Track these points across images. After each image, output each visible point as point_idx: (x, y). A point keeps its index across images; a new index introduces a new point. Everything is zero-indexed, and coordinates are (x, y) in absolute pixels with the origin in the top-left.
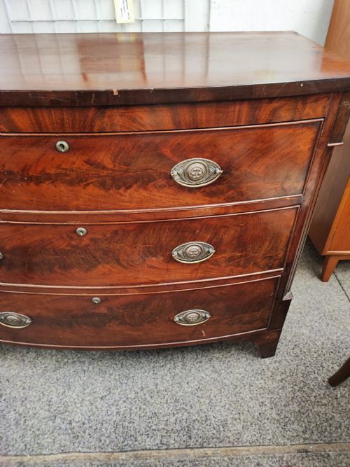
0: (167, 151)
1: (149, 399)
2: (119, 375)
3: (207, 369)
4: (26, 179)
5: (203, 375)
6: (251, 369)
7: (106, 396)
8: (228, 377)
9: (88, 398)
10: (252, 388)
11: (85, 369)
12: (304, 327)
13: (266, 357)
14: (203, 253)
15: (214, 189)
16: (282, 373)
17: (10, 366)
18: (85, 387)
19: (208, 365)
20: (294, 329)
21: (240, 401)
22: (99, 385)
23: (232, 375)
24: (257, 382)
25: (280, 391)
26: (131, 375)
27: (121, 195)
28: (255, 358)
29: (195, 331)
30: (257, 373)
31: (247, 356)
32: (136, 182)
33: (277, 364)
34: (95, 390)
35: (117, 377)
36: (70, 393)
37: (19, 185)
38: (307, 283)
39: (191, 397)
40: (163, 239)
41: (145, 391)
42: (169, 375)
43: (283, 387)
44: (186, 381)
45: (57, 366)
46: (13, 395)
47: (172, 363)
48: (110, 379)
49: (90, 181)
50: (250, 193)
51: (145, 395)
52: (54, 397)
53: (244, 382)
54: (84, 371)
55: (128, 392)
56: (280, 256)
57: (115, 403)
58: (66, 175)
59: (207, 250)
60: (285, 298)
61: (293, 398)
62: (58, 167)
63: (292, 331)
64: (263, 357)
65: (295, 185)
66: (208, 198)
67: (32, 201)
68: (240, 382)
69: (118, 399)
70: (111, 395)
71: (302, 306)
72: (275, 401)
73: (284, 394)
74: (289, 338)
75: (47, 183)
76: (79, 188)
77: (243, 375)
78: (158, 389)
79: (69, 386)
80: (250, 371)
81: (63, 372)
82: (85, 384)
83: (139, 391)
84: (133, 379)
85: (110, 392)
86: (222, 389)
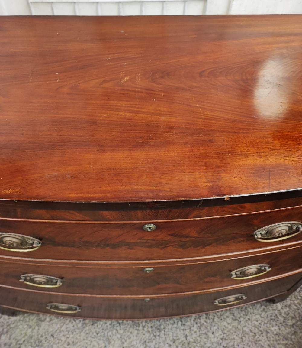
2: (151, 327)
3: (228, 317)
5: (225, 323)
6: (266, 315)
8: (247, 324)
10: (269, 335)
16: (293, 318)
18: (123, 340)
22: (135, 338)
23: (250, 322)
24: (273, 329)
25: (293, 337)
26: (162, 327)
30: (271, 319)
34: (132, 344)
35: (150, 330)
41: (177, 343)
42: (195, 325)
44: (211, 331)
48: (144, 332)
53: (262, 329)
54: (119, 324)
68: (258, 329)
77: (259, 322)
78: (188, 341)
79: (109, 340)
80: (265, 318)
81: (101, 326)
82: (123, 337)
83: (171, 343)
84: (164, 331)
85: (146, 345)
86: (243, 338)
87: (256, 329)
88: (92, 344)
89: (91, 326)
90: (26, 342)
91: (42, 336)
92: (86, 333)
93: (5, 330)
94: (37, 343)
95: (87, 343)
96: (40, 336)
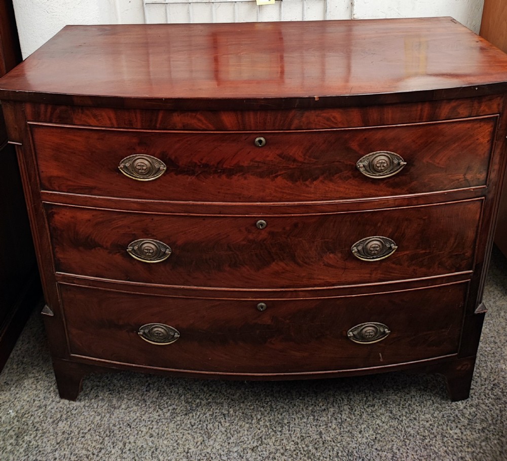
0: (354, 145)
1: (314, 451)
2: (270, 421)
3: (382, 414)
4: (219, 171)
5: (378, 422)
6: (441, 415)
7: (257, 447)
8: (411, 424)
9: (235, 449)
10: (445, 439)
11: (226, 412)
12: (502, 361)
13: (458, 401)
14: (384, 249)
15: (397, 180)
16: (482, 421)
17: (128, 407)
18: (229, 435)
19: (383, 410)
20: (489, 363)
21: (433, 456)
22: (246, 432)
23: (416, 423)
24: (451, 432)
25: (483, 444)
26: (286, 421)
27: (307, 186)
28: (443, 402)
29: (370, 354)
30: (448, 420)
31: (433, 398)
32: (323, 174)
33: (474, 409)
34: (242, 439)
35: (268, 424)
36: (211, 443)
37: (212, 177)
38: (498, 303)
39: (368, 450)
40: (343, 233)
41: (307, 440)
42: (334, 421)
43: (487, 438)
44: (358, 430)
45: (189, 408)
46: (139, 443)
47: (336, 406)
48: (259, 426)
49: (279, 173)
50: (433, 184)
51: (307, 446)
52: (192, 447)
53: (434, 431)
54: (224, 415)
55: (285, 441)
56: (468, 254)
57: (271, 456)
58: (258, 167)
59: (388, 246)
60: (477, 311)
61: (501, 452)
62: (252, 161)
63: (487, 366)
64: (454, 400)
65: (478, 175)
66: (391, 189)
67: (219, 192)
69: (274, 451)
70: (264, 445)
71: (496, 334)
72: (478, 457)
73: (489, 448)
74: (484, 375)
75: (238, 174)
76: (268, 180)
77: (430, 422)
78: (324, 439)
79: (208, 433)
80: (440, 418)
81: (197, 417)
82: (228, 431)
83: (299, 441)
84: (289, 426)
85: (262, 441)
86: (406, 440)
87: (426, 431)
88: (185, 437)
89: (183, 416)
90: (92, 431)
91: (114, 425)
92: (176, 424)
93: (64, 416)
94: (108, 432)
95: (177, 436)
96: (111, 425)
